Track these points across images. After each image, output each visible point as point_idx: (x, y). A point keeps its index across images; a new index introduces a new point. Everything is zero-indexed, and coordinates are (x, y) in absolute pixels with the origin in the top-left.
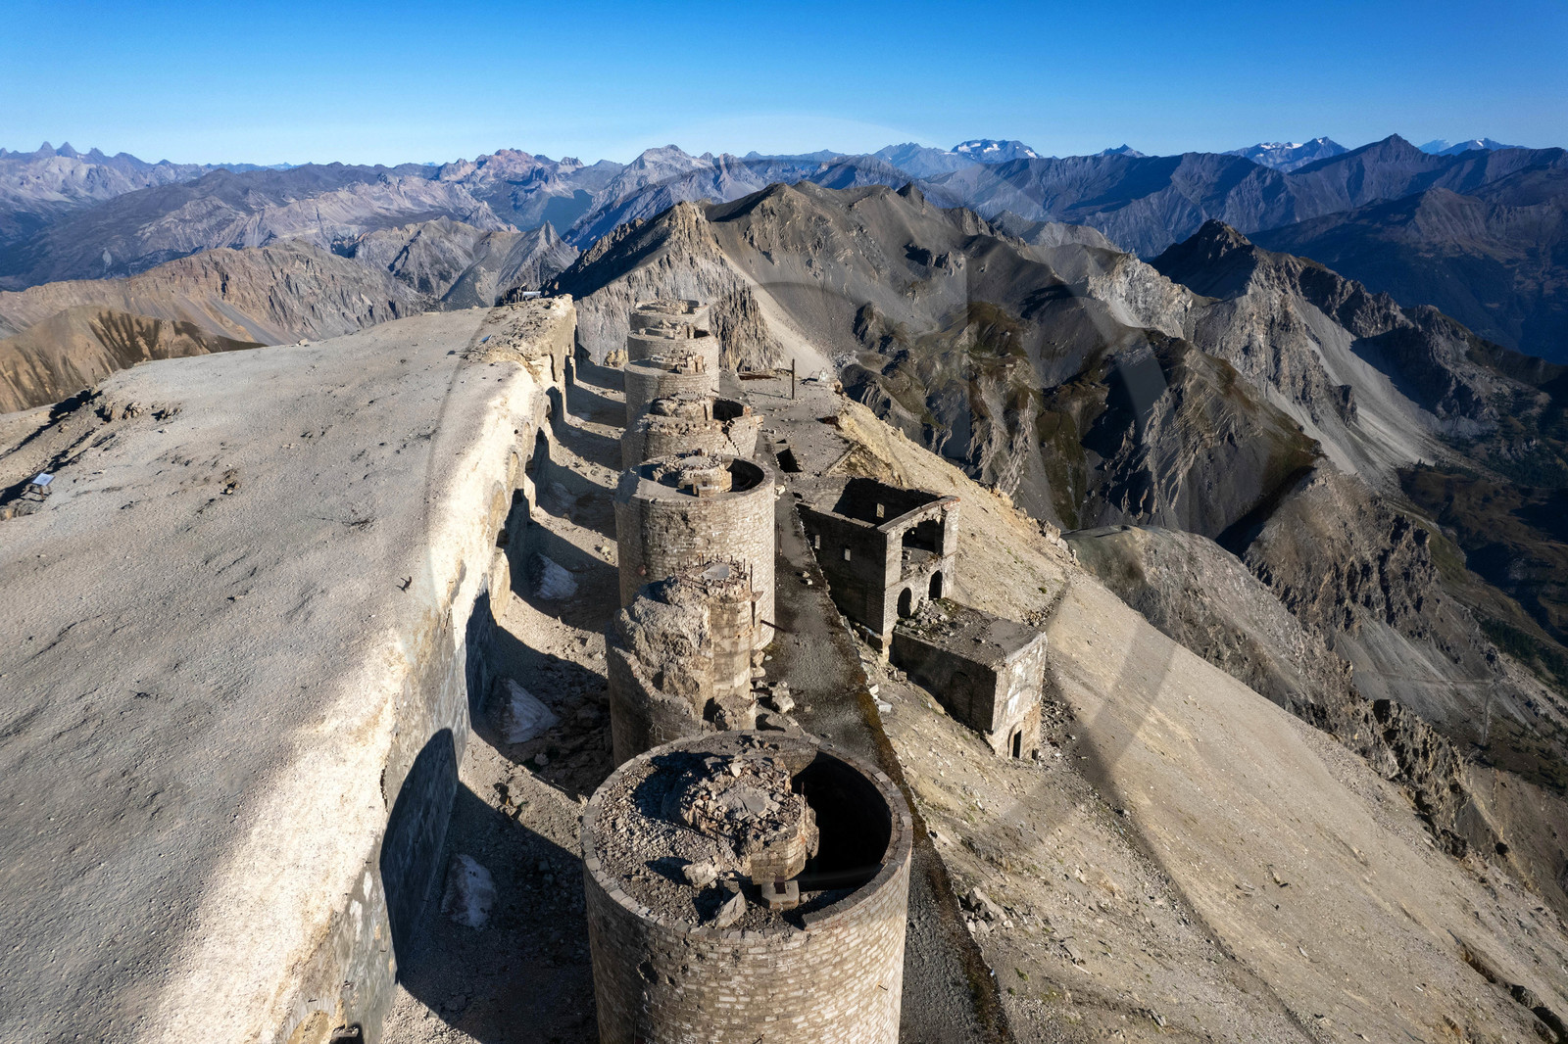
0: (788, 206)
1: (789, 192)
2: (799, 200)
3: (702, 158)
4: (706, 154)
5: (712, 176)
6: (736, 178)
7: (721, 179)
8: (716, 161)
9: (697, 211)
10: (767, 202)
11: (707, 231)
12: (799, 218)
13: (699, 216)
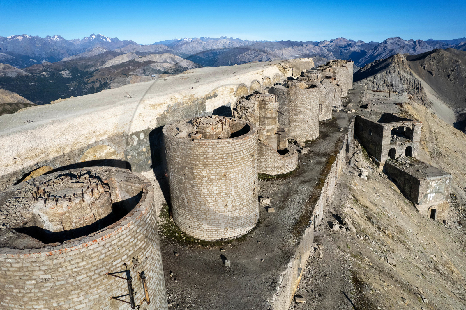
0: (442, 56)
1: (443, 52)
2: (447, 55)
3: (409, 41)
4: (411, 40)
5: (413, 47)
6: (422, 47)
7: (416, 47)
8: (415, 42)
9: (403, 57)
10: (432, 55)
11: (406, 63)
12: (446, 61)
13: (404, 58)
